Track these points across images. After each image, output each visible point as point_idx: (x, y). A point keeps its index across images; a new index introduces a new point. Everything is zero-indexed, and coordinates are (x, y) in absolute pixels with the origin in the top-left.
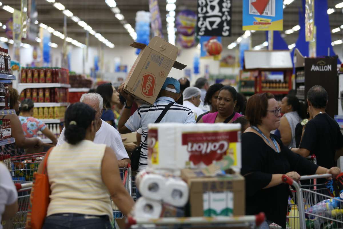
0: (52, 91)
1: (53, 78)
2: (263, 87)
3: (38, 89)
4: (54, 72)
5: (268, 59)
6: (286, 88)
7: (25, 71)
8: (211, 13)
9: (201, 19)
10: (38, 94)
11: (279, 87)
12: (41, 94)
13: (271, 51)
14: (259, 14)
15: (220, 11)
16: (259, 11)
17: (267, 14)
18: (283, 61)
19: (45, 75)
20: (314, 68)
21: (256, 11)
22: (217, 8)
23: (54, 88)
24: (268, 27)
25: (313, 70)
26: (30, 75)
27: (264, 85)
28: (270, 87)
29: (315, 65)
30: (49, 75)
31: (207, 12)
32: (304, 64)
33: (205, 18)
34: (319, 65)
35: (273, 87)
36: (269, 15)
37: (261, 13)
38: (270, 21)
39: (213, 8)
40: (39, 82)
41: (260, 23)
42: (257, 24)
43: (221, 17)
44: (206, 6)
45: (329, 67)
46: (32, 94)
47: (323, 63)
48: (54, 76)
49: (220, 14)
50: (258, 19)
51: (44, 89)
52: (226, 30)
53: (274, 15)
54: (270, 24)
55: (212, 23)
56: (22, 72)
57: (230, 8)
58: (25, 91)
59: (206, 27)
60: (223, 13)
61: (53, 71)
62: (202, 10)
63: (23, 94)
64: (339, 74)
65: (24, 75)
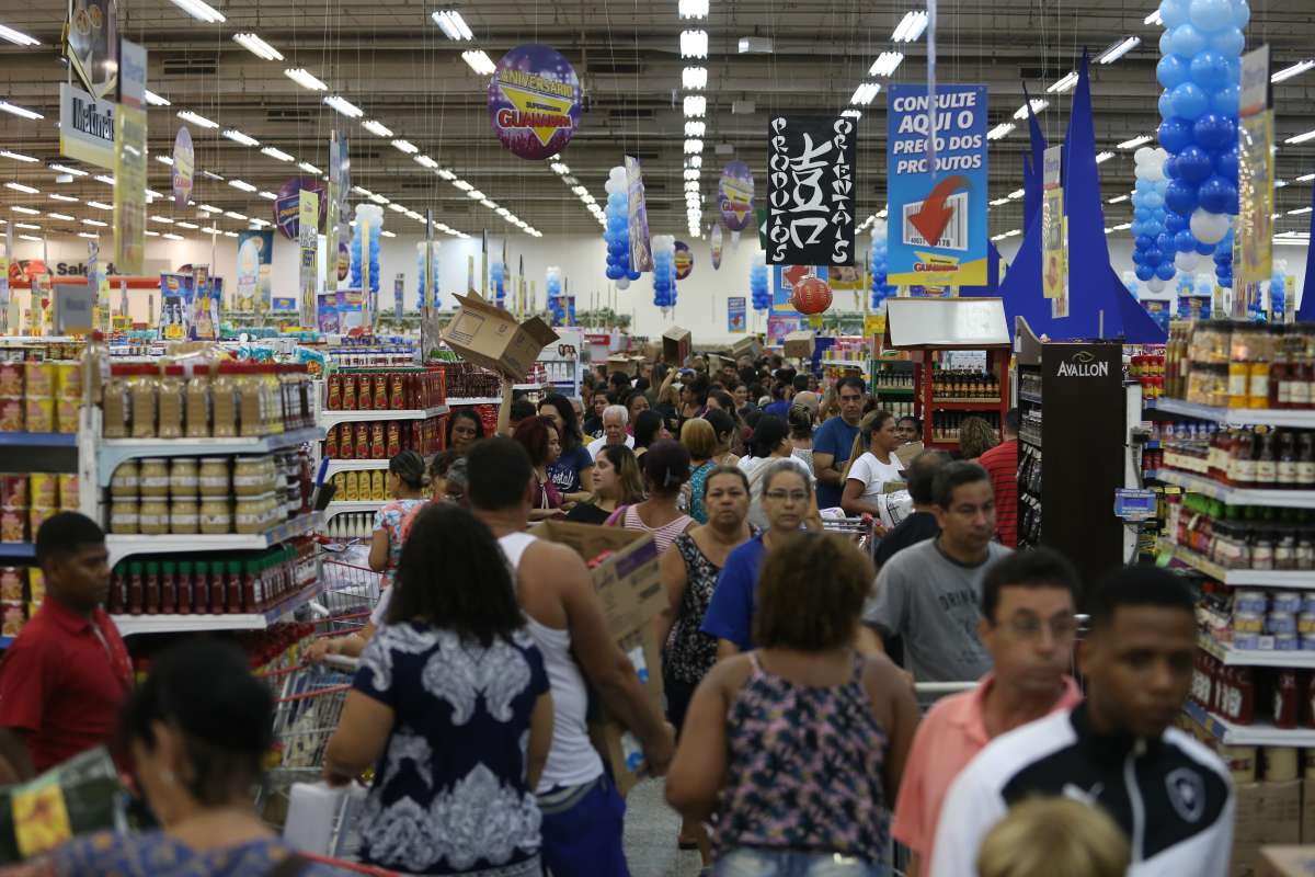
0: (406, 428)
1: (407, 397)
2: (935, 393)
3: (370, 424)
4: (411, 380)
5: (949, 321)
6: (993, 394)
7: (338, 378)
8: (802, 207)
9: (778, 221)
10: (370, 438)
11: (977, 394)
12: (378, 438)
13: (956, 300)
14: (927, 244)
15: (826, 200)
16: (927, 237)
17: (948, 244)
18: (986, 326)
19: (389, 390)
20: (1064, 369)
21: (920, 237)
22: (818, 195)
23: (411, 422)
24: (950, 278)
25: (1063, 374)
26: (349, 389)
27: (940, 387)
28: (953, 394)
29: (1068, 362)
30: (397, 388)
31: (792, 203)
32: (1040, 360)
33: (787, 219)
34: (1077, 362)
35: (961, 394)
36: (953, 246)
37: (934, 242)
38: (954, 261)
39: (807, 193)
40: (372, 408)
41: (929, 268)
42: (922, 269)
43: (828, 217)
44: (790, 187)
45: (1103, 368)
46: (354, 438)
47: (1087, 357)
48: (411, 392)
49: (825, 209)
50: (926, 258)
51: (385, 424)
52: (841, 248)
53: (964, 247)
54: (956, 268)
55: (805, 232)
56: (330, 381)
57: (852, 193)
58: (339, 428)
59: (790, 242)
60: (834, 206)
61: (408, 377)
62: (780, 198)
63: (333, 438)
64: (1128, 384)
65: (335, 390)
